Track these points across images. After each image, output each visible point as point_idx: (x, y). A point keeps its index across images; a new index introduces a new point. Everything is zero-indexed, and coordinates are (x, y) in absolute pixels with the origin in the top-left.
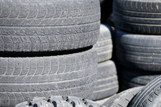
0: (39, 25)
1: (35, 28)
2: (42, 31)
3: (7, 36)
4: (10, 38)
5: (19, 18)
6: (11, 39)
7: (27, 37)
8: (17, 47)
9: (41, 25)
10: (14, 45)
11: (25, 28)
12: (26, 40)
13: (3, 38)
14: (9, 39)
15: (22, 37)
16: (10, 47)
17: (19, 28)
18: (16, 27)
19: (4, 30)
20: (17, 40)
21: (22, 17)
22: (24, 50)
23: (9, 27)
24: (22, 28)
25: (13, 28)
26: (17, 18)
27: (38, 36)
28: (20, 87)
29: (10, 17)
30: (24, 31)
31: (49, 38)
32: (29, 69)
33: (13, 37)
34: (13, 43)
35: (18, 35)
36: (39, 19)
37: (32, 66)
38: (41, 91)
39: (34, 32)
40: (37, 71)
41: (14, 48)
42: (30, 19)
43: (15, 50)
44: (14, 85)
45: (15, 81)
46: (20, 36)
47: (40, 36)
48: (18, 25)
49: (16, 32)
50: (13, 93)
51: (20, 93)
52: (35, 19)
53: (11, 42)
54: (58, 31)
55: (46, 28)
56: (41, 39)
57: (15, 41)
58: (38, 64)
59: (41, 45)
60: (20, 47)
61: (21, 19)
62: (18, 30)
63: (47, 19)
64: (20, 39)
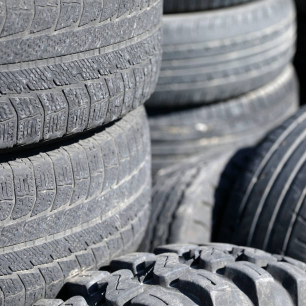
0: (86, 47)
1: (75, 58)
2: (95, 67)
4: (6, 104)
5: (32, 33)
6: (12, 107)
7: (56, 91)
8: (29, 131)
9: (92, 47)
10: (21, 126)
11: (51, 63)
12: (53, 101)
14: (5, 107)
15: (44, 95)
16: (6, 136)
17: (32, 65)
18: (25, 66)
20: (31, 107)
21: (40, 28)
22: (47, 137)
24: (42, 65)
25: (15, 68)
26: (26, 36)
27: (85, 82)
28: (36, 251)
29: (5, 33)
30: (49, 75)
31: (110, 84)
32: (55, 191)
33: (17, 98)
34: (15, 118)
35: (30, 89)
36: (87, 27)
37: (61, 178)
38: (86, 249)
39: (74, 72)
40: (74, 191)
41: (20, 136)
42: (63, 31)
43: (20, 142)
44: (15, 250)
45: (20, 237)
46: (38, 92)
47: (89, 83)
48: (31, 58)
49: (24, 81)
50: (14, 276)
51: (34, 270)
52: (76, 29)
53: (10, 116)
54: (128, 57)
55: (102, 53)
56: (92, 90)
57: (23, 113)
58: (75, 170)
59: (92, 110)
60: (38, 127)
61: (38, 35)
62: (32, 75)
63: (105, 26)
64: (37, 101)
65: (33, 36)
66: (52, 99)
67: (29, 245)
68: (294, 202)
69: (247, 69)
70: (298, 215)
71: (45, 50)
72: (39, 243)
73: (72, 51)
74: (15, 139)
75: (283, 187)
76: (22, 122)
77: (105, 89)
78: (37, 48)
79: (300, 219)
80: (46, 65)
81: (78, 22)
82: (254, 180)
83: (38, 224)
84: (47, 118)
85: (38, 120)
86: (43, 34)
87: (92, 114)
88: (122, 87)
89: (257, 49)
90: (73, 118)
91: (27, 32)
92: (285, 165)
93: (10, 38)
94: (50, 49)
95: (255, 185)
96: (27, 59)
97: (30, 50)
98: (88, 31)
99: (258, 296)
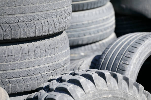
0: (53, 9)
2: (55, 14)
3: (30, 23)
4: (33, 24)
5: (39, 4)
7: (45, 21)
8: (39, 32)
11: (44, 13)
12: (45, 24)
13: (27, 24)
14: (32, 25)
15: (42, 22)
16: (33, 33)
17: (39, 13)
18: (37, 13)
19: (28, 17)
20: (39, 25)
22: (43, 34)
23: (32, 14)
24: (42, 13)
25: (35, 14)
26: (38, 5)
27: (53, 19)
28: (40, 69)
29: (32, 4)
30: (44, 16)
31: (59, 20)
32: (45, 51)
33: (35, 22)
34: (35, 28)
35: (39, 20)
36: (53, 3)
37: (47, 48)
38: (54, 70)
39: (50, 16)
40: (50, 52)
41: (36, 33)
42: (47, 4)
43: (36, 35)
44: (35, 68)
45: (36, 64)
46: (41, 21)
47: (54, 19)
48: (39, 11)
49: (37, 17)
50: (35, 76)
51: (40, 75)
52: (50, 3)
53: (34, 27)
54: (64, 13)
55: (57, 11)
56: (55, 21)
57: (37, 26)
58: (50, 46)
59: (55, 27)
60: (41, 31)
61: (40, 5)
62: (39, 16)
63: (57, 3)
64: (41, 23)
65: (39, 5)
66: (44, 23)
67: (38, 67)
68: (116, 65)
69: (98, 32)
70: (118, 68)
71: (43, 9)
72: (41, 66)
73: (50, 10)
74: (35, 34)
75: (113, 61)
76: (37, 29)
77: (58, 21)
78: (40, 8)
79: (118, 69)
80: (43, 13)
81: (51, 1)
82: (103, 60)
83: (41, 61)
84: (43, 28)
85: (41, 29)
86: (42, 4)
87: (55, 28)
88: (62, 21)
89: (101, 24)
90: (50, 29)
91: (38, 4)
92: (113, 54)
93: (33, 5)
94: (44, 9)
95: (103, 62)
96: (38, 11)
97: (39, 9)
98: (53, 4)
99: (106, 78)
